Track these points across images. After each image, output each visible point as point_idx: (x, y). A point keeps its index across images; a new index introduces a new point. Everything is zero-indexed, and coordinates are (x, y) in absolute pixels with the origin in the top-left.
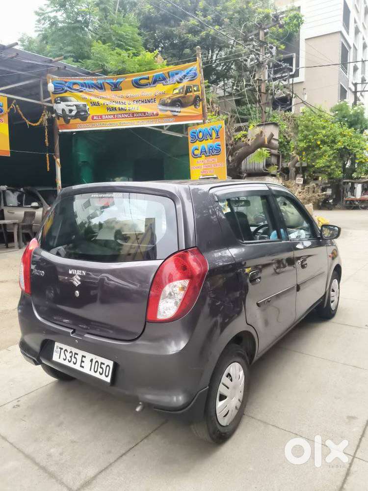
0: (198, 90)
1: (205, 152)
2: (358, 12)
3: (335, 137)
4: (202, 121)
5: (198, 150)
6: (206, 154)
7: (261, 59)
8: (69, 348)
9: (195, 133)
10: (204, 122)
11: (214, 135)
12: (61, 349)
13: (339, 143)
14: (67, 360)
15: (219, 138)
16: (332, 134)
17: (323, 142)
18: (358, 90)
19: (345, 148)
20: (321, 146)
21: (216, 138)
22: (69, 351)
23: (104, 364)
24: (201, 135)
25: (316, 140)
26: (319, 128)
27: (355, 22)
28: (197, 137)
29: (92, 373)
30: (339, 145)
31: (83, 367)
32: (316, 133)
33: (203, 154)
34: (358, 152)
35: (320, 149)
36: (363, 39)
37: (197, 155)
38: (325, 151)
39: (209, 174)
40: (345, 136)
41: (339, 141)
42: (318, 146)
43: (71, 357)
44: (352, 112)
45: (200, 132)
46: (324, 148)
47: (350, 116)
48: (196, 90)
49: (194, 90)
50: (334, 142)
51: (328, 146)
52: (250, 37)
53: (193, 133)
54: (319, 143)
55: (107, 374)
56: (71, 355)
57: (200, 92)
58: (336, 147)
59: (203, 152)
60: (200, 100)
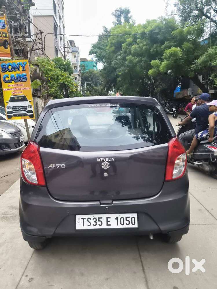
0: (6, 37)
1: (15, 79)
2: (59, 7)
3: (58, 76)
4: (10, 58)
5: (8, 77)
6: (15, 80)
7: (22, 23)
8: (91, 216)
9: (6, 66)
10: (12, 59)
11: (21, 68)
12: (83, 219)
13: (61, 80)
14: (92, 225)
15: (25, 71)
16: (56, 75)
17: (52, 79)
18: (66, 51)
19: (64, 83)
20: (51, 81)
21: (23, 71)
22: (92, 218)
23: (129, 217)
24: (10, 68)
25: (47, 77)
26: (48, 70)
27: (59, 13)
28: (7, 69)
29: (120, 226)
30: (61, 81)
31: (110, 225)
32: (47, 73)
33: (13, 81)
34: (70, 85)
35: (50, 83)
36: (63, 23)
37: (8, 81)
38: (54, 84)
39: (18, 94)
40: (63, 76)
41: (61, 79)
42: (49, 81)
43: (95, 222)
44: (64, 63)
45: (9, 65)
46: (53, 82)
47: (64, 65)
48: (5, 36)
49: (3, 36)
50: (57, 79)
51: (55, 81)
52: (12, 7)
53: (3, 65)
54: (49, 79)
55: (133, 223)
56: (95, 220)
57: (8, 38)
58: (59, 82)
59: (13, 79)
60: (8, 44)
